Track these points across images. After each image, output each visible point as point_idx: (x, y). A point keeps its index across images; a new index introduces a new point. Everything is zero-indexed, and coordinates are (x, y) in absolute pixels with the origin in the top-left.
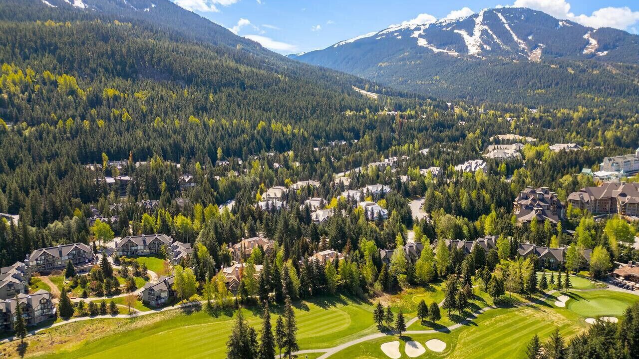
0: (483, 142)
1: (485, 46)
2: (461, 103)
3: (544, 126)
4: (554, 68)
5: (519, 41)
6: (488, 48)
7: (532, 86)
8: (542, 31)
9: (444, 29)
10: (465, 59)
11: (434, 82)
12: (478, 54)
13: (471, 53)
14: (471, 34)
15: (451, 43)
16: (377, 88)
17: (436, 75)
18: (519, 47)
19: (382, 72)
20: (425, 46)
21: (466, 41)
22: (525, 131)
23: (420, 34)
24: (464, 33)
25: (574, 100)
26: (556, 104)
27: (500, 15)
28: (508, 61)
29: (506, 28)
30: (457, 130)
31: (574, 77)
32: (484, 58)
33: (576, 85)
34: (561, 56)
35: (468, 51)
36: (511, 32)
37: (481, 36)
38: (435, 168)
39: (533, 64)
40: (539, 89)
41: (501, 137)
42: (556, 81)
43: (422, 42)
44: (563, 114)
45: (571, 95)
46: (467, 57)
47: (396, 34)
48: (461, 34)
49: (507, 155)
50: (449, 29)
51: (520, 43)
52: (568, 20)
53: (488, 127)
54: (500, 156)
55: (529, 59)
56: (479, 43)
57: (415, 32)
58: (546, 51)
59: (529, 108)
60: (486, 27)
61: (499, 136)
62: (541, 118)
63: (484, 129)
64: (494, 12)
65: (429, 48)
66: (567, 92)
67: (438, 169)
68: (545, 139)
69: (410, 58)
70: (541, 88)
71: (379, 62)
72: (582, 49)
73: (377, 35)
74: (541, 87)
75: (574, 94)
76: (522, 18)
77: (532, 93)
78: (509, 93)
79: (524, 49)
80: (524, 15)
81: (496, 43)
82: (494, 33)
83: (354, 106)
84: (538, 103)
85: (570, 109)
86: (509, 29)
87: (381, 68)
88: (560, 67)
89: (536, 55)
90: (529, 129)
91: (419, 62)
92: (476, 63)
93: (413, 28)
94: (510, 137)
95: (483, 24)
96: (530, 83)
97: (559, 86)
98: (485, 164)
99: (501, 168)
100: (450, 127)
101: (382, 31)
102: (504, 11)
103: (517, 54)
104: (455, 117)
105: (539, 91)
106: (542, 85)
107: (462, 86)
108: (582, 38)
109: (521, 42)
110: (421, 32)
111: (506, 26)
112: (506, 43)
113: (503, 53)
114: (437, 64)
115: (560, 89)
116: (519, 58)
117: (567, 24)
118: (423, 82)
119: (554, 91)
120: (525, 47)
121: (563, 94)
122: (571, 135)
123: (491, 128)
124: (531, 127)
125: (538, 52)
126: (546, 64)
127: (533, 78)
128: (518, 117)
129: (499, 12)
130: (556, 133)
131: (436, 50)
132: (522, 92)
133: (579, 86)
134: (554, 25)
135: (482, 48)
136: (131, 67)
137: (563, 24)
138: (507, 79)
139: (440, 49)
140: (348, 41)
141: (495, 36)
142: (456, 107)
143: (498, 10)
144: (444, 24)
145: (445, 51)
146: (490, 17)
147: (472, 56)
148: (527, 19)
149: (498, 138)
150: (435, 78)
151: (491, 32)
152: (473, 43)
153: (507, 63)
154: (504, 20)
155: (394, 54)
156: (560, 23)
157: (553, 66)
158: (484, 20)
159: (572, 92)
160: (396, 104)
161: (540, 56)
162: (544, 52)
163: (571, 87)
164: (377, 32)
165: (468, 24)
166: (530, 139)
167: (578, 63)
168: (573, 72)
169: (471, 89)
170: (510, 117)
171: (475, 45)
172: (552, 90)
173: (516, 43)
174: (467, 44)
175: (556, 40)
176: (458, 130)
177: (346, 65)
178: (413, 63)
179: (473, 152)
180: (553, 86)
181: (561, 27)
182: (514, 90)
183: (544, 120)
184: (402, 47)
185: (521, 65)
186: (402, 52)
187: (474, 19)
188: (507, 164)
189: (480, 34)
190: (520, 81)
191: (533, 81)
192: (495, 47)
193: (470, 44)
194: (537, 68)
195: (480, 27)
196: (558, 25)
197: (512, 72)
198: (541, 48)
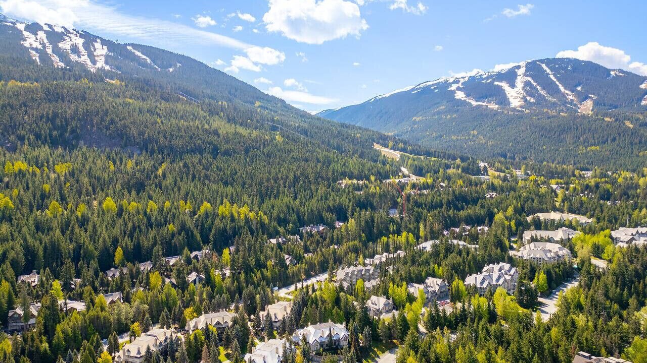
0: (518, 224)
1: (528, 98)
2: (496, 164)
3: (602, 198)
4: (609, 122)
5: (567, 92)
6: (532, 100)
7: (584, 143)
8: (592, 81)
9: (484, 81)
10: (506, 112)
11: (471, 137)
12: (521, 107)
13: (513, 105)
14: (513, 86)
15: (491, 96)
16: (401, 145)
17: (474, 129)
18: (567, 99)
19: (416, 126)
20: (463, 99)
21: (507, 93)
22: (576, 205)
23: (459, 87)
24: (504, 85)
25: (635, 158)
26: (614, 164)
27: (544, 66)
28: (555, 114)
29: (551, 79)
30: (482, 207)
31: (633, 133)
32: (527, 111)
33: (636, 141)
34: (616, 107)
35: (509, 103)
36: (557, 83)
37: (524, 87)
38: (435, 280)
39: (584, 117)
40: (592, 145)
41: (542, 216)
42: (612, 136)
43: (460, 95)
44: (625, 178)
45: (632, 153)
46: (508, 110)
47: (432, 88)
48: (501, 86)
49: (549, 255)
50: (489, 81)
51: (567, 94)
52: (620, 70)
53: (525, 202)
54: (538, 256)
55: (579, 111)
56: (522, 95)
57: (453, 85)
58: (598, 103)
59: (582, 169)
60: (529, 79)
61: (539, 215)
62: (597, 186)
63: (519, 204)
64: (538, 63)
65: (467, 101)
66: (626, 150)
67: (439, 281)
68: (604, 219)
69: (446, 112)
70: (595, 145)
71: (414, 116)
72: (640, 100)
73: (413, 89)
74: (595, 142)
75: (635, 152)
76: (569, 69)
77: (584, 151)
78: (557, 150)
79: (572, 100)
80: (571, 66)
81: (540, 95)
82: (538, 85)
83: (356, 172)
84: (592, 162)
85: (634, 171)
86: (555, 80)
87: (415, 123)
88: (616, 120)
89: (587, 108)
90: (582, 203)
91: (455, 115)
92: (518, 117)
93: (451, 80)
94: (555, 216)
95: (525, 75)
96: (581, 139)
97: (617, 142)
98: (513, 270)
99: (538, 280)
100: (475, 202)
101: (419, 85)
102: (548, 62)
103: (566, 106)
104: (484, 186)
105: (593, 148)
106: (596, 141)
107: (502, 142)
108: (639, 88)
109: (569, 93)
110: (460, 85)
111: (552, 77)
112: (552, 95)
113: (549, 105)
114: (475, 117)
115: (618, 145)
116: (568, 110)
117: (620, 74)
118: (459, 138)
119: (610, 148)
120: (573, 98)
121: (622, 152)
122: (640, 211)
123: (529, 202)
124: (584, 198)
125: (589, 104)
126: (600, 117)
127: (584, 133)
128: (567, 183)
129: (543, 63)
130: (618, 209)
131: (474, 103)
132: (572, 149)
133: (640, 142)
134: (605, 76)
135: (526, 100)
136: (73, 131)
137: (615, 74)
138: (554, 135)
139: (479, 101)
140: (384, 96)
141: (539, 88)
142: (492, 169)
143: (542, 61)
144: (484, 76)
145: (484, 104)
146: (533, 68)
147: (514, 109)
148: (574, 70)
149: (539, 218)
150: (472, 133)
151: (535, 84)
152: (515, 96)
153: (553, 117)
154: (548, 71)
155: (429, 108)
156: (612, 73)
157: (607, 119)
158: (526, 71)
159: (632, 149)
160: (416, 167)
161: (591, 108)
162: (596, 103)
163: (631, 144)
164: (414, 87)
165: (510, 77)
166: (583, 219)
167: (637, 116)
168: (631, 126)
169: (512, 145)
170: (557, 184)
171: (518, 97)
172: (608, 147)
173: (563, 94)
174: (508, 96)
175: (609, 90)
176: (484, 207)
177: (380, 120)
178: (449, 117)
179: (497, 249)
180: (609, 141)
181: (613, 77)
182: (563, 147)
183: (601, 189)
184: (438, 101)
185: (570, 119)
186: (438, 105)
187: (516, 70)
188: (548, 273)
189: (522, 85)
190: (569, 136)
191: (585, 136)
192: (540, 98)
193: (512, 96)
194: (589, 121)
195: (523, 79)
196: (609, 75)
197: (559, 126)
198: (593, 100)
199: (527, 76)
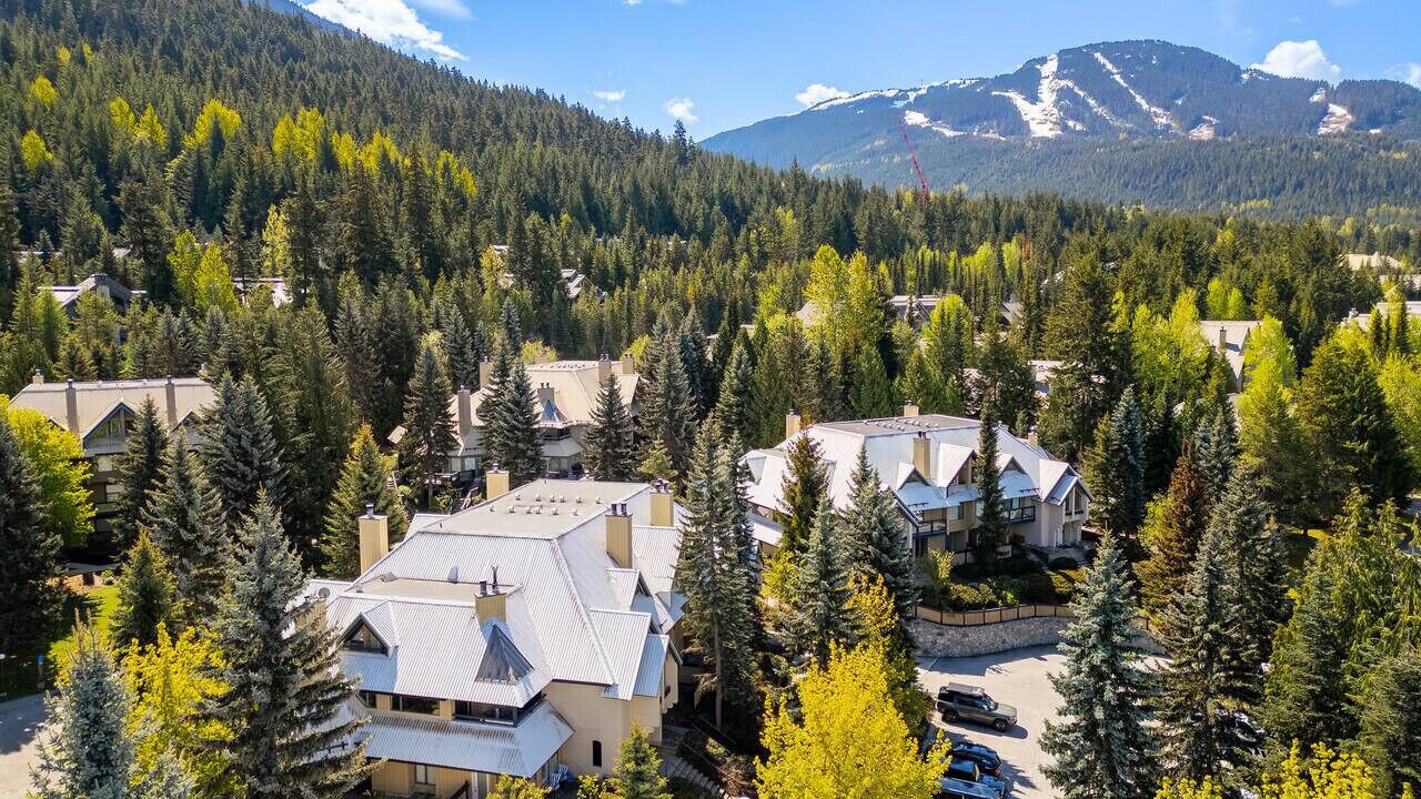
1: (1071, 123)
5: (1154, 110)
6: (1080, 127)
8: (1205, 89)
12: (1055, 140)
13: (1037, 136)
14: (1033, 98)
15: (987, 118)
17: (959, 182)
18: (1156, 124)
20: (923, 126)
21: (1023, 114)
24: (1019, 101)
27: (1099, 56)
29: (1118, 84)
35: (1029, 131)
36: (1131, 91)
37: (1057, 101)
42: (1294, 178)
43: (916, 119)
48: (1009, 99)
50: (980, 90)
51: (1156, 115)
56: (1056, 116)
57: (895, 102)
60: (1069, 83)
64: (1085, 51)
65: (934, 128)
69: (889, 151)
70: (1256, 197)
71: (813, 164)
72: (1315, 125)
74: (1256, 193)
76: (1154, 62)
79: (1168, 127)
80: (1157, 55)
81: (1097, 117)
82: (1091, 94)
86: (1126, 85)
91: (912, 155)
93: (889, 94)
95: (1059, 76)
96: (1221, 186)
97: (1306, 190)
102: (1108, 49)
105: (1252, 203)
106: (1258, 190)
108: (1307, 102)
109: (1160, 111)
110: (911, 101)
111: (1118, 78)
112: (1123, 116)
115: (1311, 197)
117: (1258, 78)
120: (1170, 122)
125: (1206, 130)
127: (1227, 176)
129: (1096, 51)
131: (949, 133)
133: (1363, 188)
134: (1232, 79)
135: (1065, 128)
137: (1250, 77)
138: (1155, 181)
139: (961, 129)
141: (1092, 102)
143: (1095, 47)
144: (962, 86)
145: (973, 135)
146: (1076, 62)
147: (1043, 141)
148: (1166, 65)
151: (1081, 93)
152: (1040, 117)
154: (1109, 66)
155: (848, 146)
156: (1245, 76)
158: (1060, 68)
162: (1220, 131)
163: (1343, 192)
165: (1027, 80)
171: (1046, 120)
173: (1147, 115)
174: (1026, 118)
175: (1245, 106)
178: (897, 159)
180: (1289, 189)
181: (1246, 81)
184: (867, 130)
186: (868, 139)
187: (1038, 67)
189: (1054, 97)
190: (1190, 183)
191: (1229, 181)
192: (1096, 124)
193: (1033, 119)
194: (1233, 150)
195: (1053, 83)
196: (1238, 78)
197: (1164, 163)
198: (1212, 125)
199: (1064, 77)
